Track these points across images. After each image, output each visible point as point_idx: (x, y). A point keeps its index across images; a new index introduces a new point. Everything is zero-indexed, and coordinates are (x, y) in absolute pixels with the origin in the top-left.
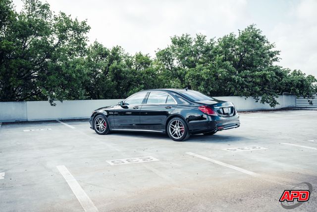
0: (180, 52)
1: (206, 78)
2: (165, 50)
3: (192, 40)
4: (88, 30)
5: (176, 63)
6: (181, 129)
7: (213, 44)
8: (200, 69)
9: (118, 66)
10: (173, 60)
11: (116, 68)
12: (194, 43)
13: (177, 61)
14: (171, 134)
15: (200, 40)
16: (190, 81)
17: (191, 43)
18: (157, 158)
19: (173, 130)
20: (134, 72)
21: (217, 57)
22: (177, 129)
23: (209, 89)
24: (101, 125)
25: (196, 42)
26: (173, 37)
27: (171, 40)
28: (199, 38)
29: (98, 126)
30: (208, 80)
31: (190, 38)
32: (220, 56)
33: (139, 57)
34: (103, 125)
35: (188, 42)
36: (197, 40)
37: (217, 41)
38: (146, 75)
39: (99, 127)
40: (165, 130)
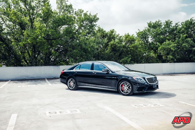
0: (153, 32)
1: (174, 50)
2: (143, 32)
3: (163, 24)
4: (97, 21)
5: (150, 40)
7: (177, 26)
8: (169, 44)
9: (114, 43)
10: (148, 38)
11: (114, 44)
12: (163, 26)
13: (151, 38)
15: (168, 24)
16: (162, 52)
17: (162, 26)
18: (162, 104)
20: (124, 47)
21: (181, 36)
23: (176, 57)
25: (165, 25)
26: (149, 22)
27: (148, 25)
28: (167, 22)
30: (175, 51)
31: (161, 23)
32: (183, 35)
33: (127, 36)
35: (160, 26)
36: (165, 24)
37: (180, 24)
38: (132, 48)
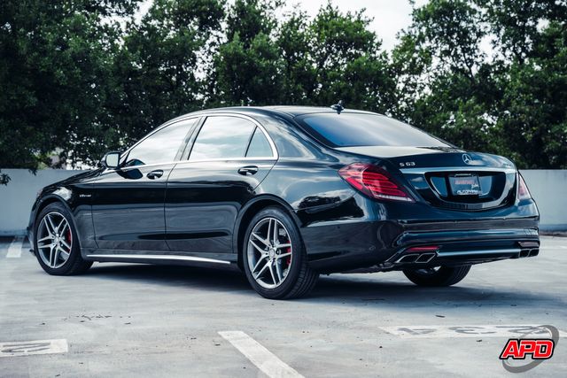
6: (284, 250)
14: (253, 269)
19: (260, 255)
22: (272, 254)
24: (57, 241)
29: (49, 242)
34: (62, 239)
39: (52, 246)
40: (235, 257)
